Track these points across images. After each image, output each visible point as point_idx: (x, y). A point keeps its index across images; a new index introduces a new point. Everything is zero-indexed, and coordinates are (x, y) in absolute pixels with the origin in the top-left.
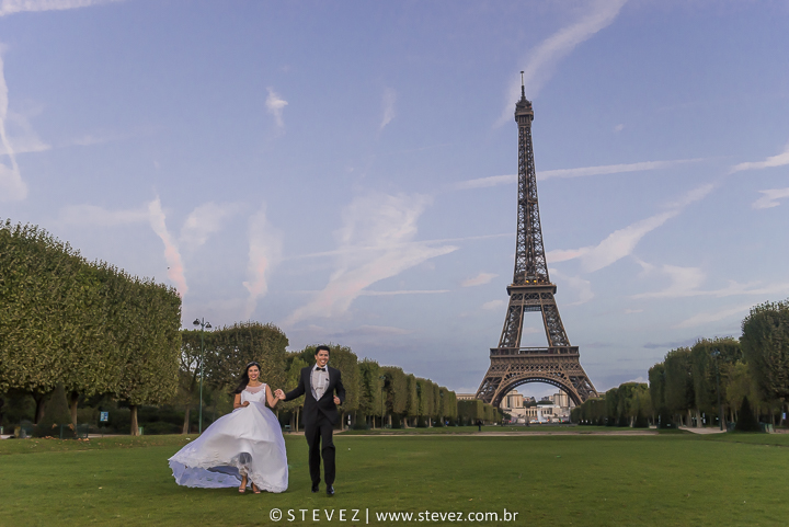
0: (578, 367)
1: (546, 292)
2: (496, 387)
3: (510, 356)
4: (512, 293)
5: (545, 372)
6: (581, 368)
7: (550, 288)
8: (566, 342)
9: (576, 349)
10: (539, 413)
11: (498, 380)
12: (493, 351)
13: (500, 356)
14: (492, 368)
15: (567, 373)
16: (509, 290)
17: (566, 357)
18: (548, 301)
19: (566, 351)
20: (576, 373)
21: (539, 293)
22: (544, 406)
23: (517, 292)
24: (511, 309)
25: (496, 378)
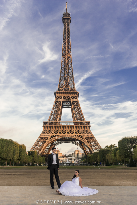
0: (89, 132)
1: (73, 95)
2: (45, 142)
3: (54, 126)
4: (57, 95)
5: (72, 135)
6: (91, 133)
7: (76, 93)
8: (84, 120)
9: (89, 123)
10: (67, 160)
11: (46, 138)
12: (45, 123)
13: (48, 126)
14: (44, 132)
15: (84, 136)
16: (55, 93)
17: (84, 127)
18: (75, 100)
19: (83, 124)
20: (89, 135)
21: (71, 95)
22: (69, 157)
23: (59, 95)
24: (56, 103)
25: (45, 138)
